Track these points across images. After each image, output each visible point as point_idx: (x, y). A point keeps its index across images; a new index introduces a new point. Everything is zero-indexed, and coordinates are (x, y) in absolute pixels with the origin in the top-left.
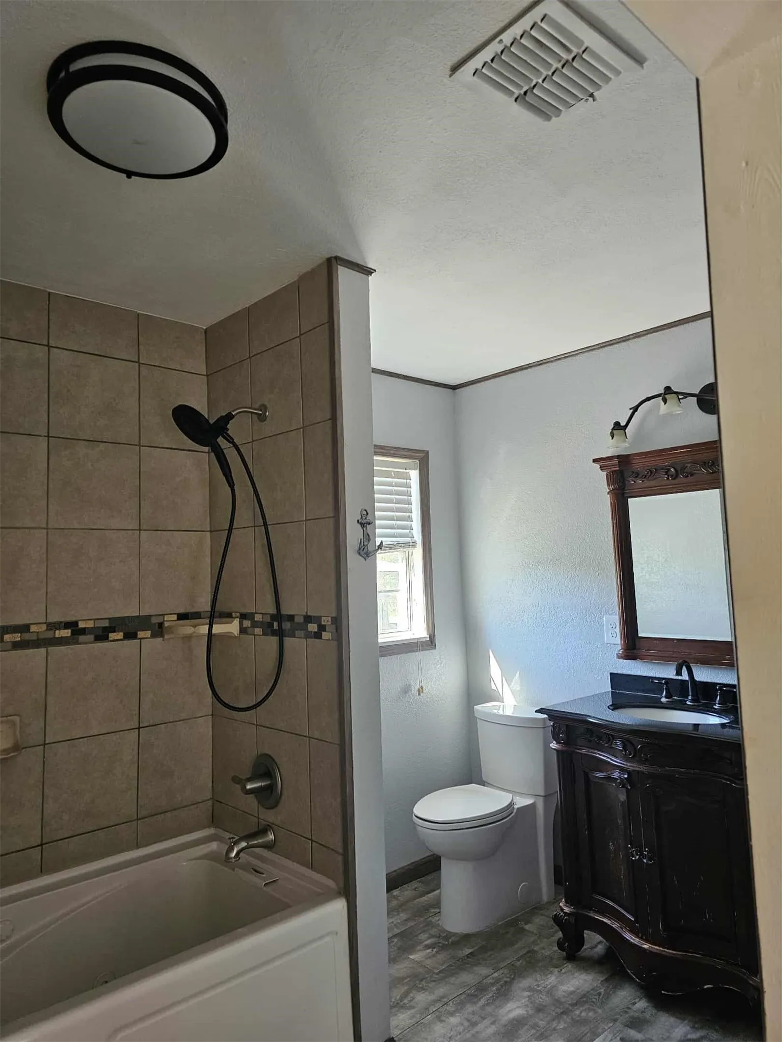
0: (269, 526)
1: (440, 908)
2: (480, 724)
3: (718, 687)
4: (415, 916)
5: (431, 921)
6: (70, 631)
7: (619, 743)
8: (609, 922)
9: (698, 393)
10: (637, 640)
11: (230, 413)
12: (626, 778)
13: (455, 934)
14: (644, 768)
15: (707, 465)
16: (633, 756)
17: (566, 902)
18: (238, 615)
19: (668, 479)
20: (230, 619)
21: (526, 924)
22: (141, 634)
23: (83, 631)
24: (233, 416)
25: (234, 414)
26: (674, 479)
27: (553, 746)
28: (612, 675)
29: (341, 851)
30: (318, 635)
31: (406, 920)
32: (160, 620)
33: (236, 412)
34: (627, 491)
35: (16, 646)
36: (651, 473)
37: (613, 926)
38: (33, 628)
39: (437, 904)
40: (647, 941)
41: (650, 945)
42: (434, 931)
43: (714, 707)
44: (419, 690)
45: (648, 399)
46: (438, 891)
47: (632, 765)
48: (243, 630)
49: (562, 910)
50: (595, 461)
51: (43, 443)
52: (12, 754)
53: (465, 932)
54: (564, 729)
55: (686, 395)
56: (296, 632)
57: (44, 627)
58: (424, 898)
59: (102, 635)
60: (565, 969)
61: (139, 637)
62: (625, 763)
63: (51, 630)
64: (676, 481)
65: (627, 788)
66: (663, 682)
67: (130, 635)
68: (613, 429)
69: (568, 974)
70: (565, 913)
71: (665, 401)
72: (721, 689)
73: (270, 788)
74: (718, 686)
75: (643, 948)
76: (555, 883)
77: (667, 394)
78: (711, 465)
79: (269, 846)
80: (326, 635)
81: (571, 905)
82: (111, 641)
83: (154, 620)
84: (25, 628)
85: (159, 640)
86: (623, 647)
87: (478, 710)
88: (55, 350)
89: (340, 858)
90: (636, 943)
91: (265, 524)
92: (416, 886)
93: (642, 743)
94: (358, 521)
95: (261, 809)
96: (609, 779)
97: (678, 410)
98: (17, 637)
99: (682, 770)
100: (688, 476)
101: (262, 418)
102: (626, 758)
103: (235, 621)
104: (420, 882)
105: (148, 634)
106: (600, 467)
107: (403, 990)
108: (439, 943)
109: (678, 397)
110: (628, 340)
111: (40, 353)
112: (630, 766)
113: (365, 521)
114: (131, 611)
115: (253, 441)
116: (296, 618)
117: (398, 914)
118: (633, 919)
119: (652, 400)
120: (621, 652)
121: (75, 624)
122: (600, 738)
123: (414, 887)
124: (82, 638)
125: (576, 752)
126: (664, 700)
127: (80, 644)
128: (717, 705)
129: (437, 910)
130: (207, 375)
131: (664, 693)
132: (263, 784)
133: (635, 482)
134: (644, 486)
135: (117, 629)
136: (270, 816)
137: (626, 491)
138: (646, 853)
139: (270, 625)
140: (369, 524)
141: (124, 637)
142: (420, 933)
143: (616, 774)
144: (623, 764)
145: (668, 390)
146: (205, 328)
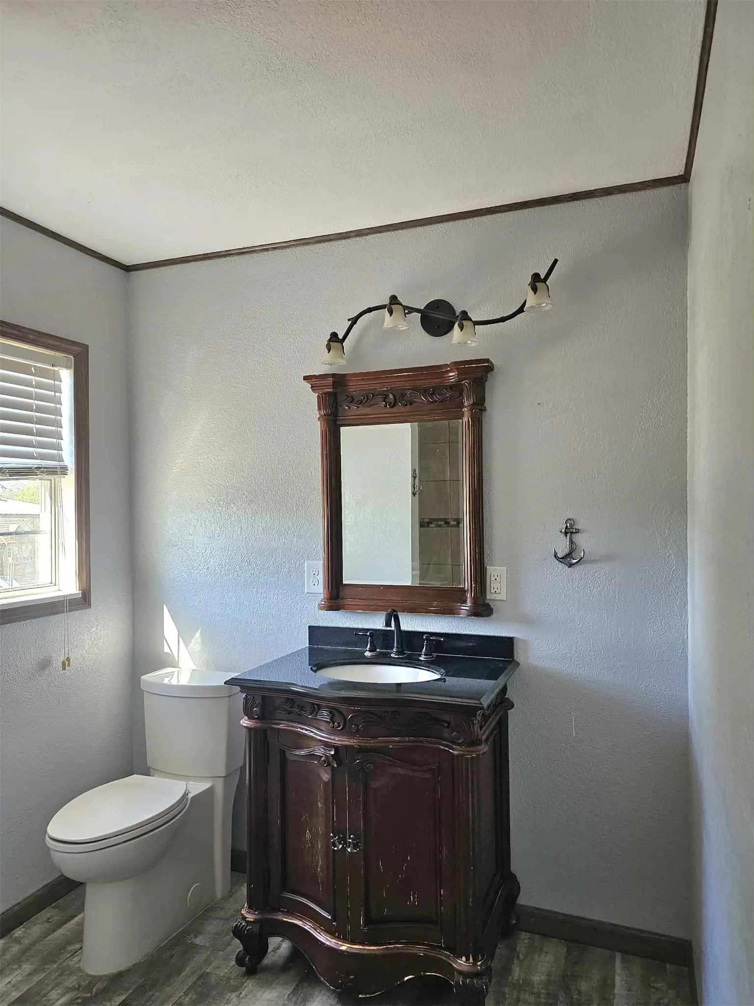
1: (81, 941)
2: (148, 700)
3: (424, 637)
4: (45, 963)
5: (68, 965)
7: (325, 713)
8: (301, 923)
9: (423, 309)
10: (341, 588)
12: (332, 755)
13: (100, 978)
14: (355, 741)
15: (427, 393)
16: (340, 729)
17: (250, 907)
19: (386, 406)
21: (196, 937)
26: (392, 407)
27: (245, 723)
28: (311, 628)
31: (30, 974)
34: (341, 418)
36: (367, 399)
37: (305, 927)
39: (78, 936)
40: (345, 940)
41: (349, 945)
42: (71, 982)
43: (420, 658)
44: (64, 664)
45: (370, 310)
46: (82, 915)
47: (340, 739)
49: (244, 918)
50: (305, 378)
53: (115, 971)
54: (258, 700)
55: (411, 310)
58: (60, 932)
60: (245, 990)
62: (332, 738)
64: (393, 410)
65: (333, 767)
66: (368, 634)
68: (330, 340)
69: (249, 997)
70: (248, 922)
71: (391, 312)
72: (428, 639)
74: (425, 635)
75: (341, 950)
76: (232, 870)
77: (393, 304)
78: (432, 394)
81: (255, 911)
86: (325, 596)
87: (144, 680)
90: (332, 945)
92: (48, 915)
93: (352, 711)
96: (311, 756)
97: (403, 326)
99: (396, 738)
100: (406, 405)
102: (333, 731)
104: (54, 908)
106: (311, 387)
108: (77, 998)
109: (405, 311)
110: (348, 237)
112: (338, 741)
117: (20, 967)
118: (330, 918)
119: (373, 312)
120: (323, 603)
122: (302, 708)
123: (45, 919)
125: (273, 728)
126: (368, 654)
128: (423, 656)
129: (78, 946)
131: (369, 646)
133: (349, 408)
134: (359, 412)
137: (338, 418)
138: (351, 841)
142: (52, 990)
143: (319, 751)
144: (330, 739)
145: (394, 300)
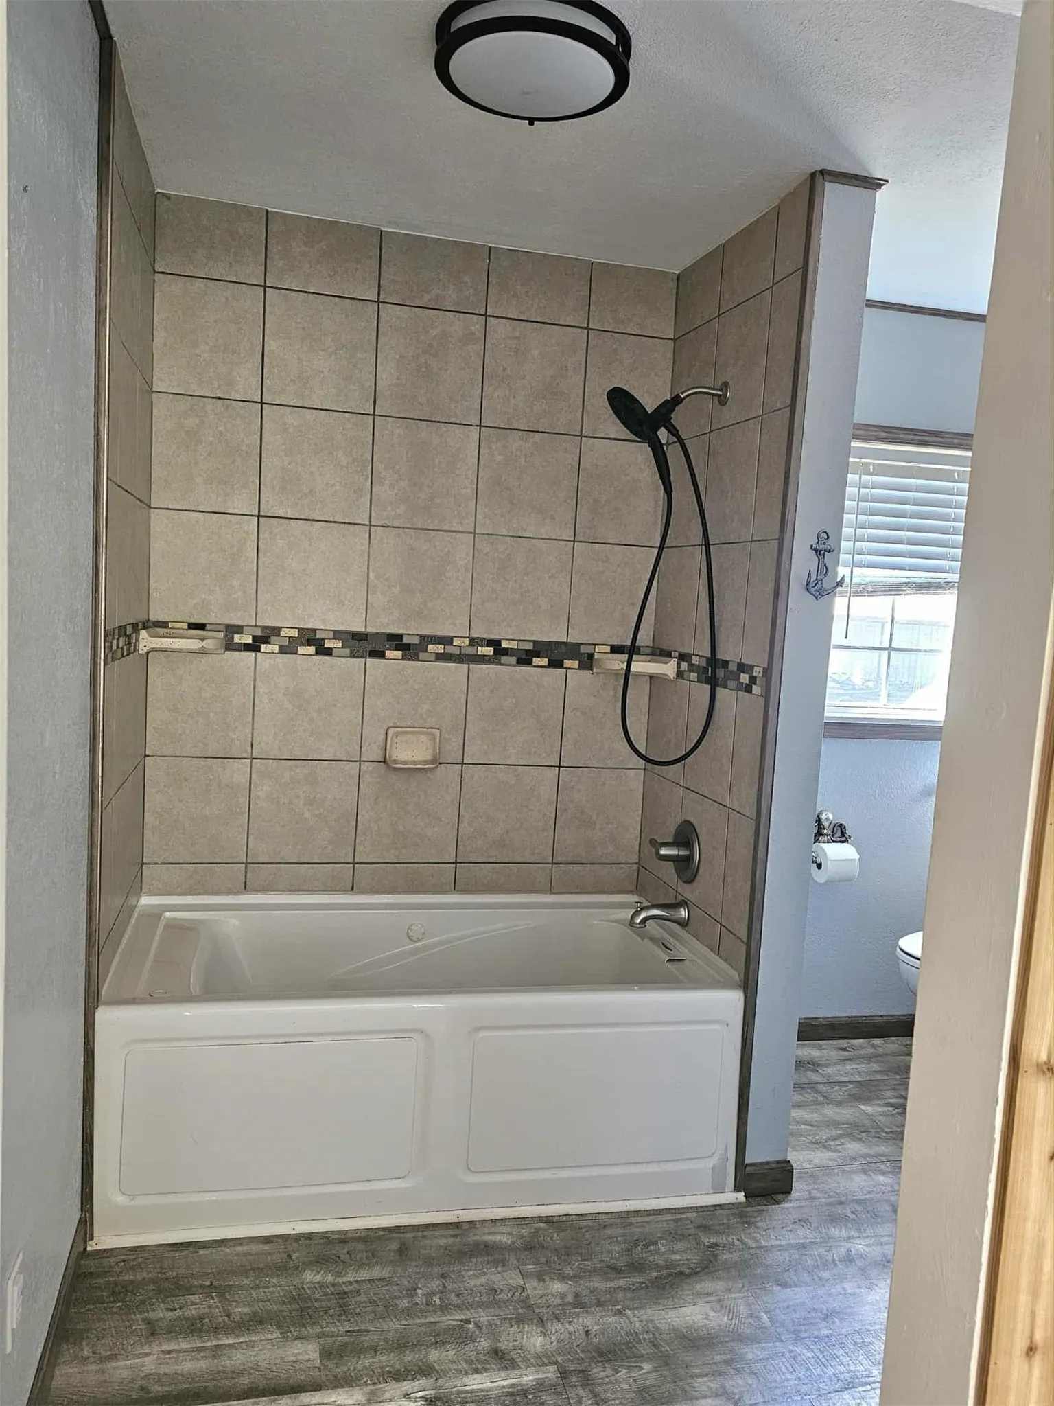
0: (711, 547)
4: (891, 1071)
6: (492, 649)
11: (678, 395)
18: (677, 654)
20: (668, 659)
22: (567, 663)
23: (506, 652)
24: (682, 400)
25: (682, 396)
29: (745, 940)
30: (748, 689)
31: (875, 1072)
32: (589, 650)
33: (684, 395)
35: (440, 657)
38: (456, 642)
48: (680, 674)
51: (474, 433)
52: (430, 766)
56: (729, 682)
57: (467, 642)
59: (525, 659)
61: (565, 666)
63: (473, 645)
67: (556, 663)
73: (687, 860)
79: (683, 924)
80: (756, 689)
82: (535, 666)
83: (583, 649)
84: (447, 641)
85: (587, 672)
88: (491, 319)
89: (744, 947)
91: (707, 545)
94: (812, 546)
95: (680, 883)
98: (440, 649)
101: (722, 400)
103: (672, 662)
105: (576, 664)
107: (834, 1133)
111: (476, 324)
113: (822, 547)
114: (558, 636)
115: (711, 431)
116: (730, 664)
117: (869, 1063)
121: (498, 642)
124: (504, 659)
127: (502, 665)
130: (674, 340)
132: (681, 853)
135: (541, 655)
136: (687, 891)
139: (705, 670)
140: (829, 551)
141: (549, 663)
142: (887, 1090)
146: (677, 272)
